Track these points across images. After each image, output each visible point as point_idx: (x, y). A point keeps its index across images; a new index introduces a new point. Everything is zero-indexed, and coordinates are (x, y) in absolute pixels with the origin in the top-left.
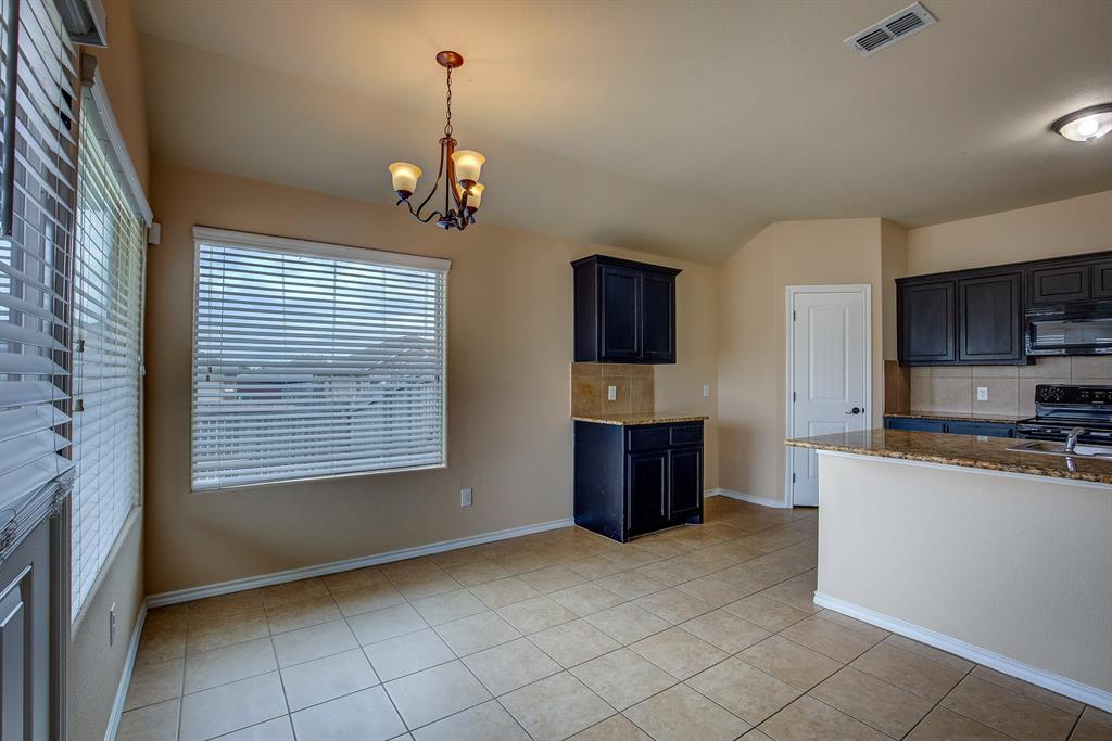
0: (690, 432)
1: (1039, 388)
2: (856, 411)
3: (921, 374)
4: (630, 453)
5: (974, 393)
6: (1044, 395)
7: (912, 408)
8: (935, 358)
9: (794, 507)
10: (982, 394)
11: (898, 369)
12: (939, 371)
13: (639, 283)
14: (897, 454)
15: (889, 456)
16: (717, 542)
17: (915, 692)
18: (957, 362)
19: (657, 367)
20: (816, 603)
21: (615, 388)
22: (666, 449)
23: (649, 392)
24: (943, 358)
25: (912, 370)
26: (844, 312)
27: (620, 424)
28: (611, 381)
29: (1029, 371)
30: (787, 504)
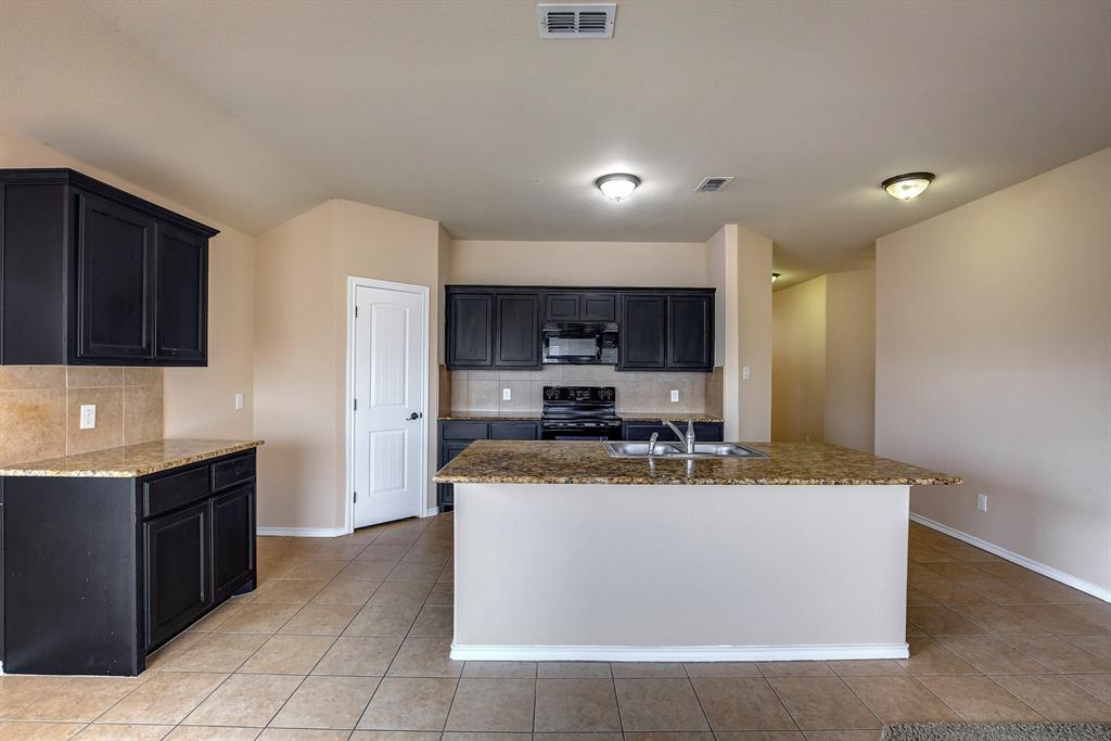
0: (238, 467)
1: (545, 389)
2: (414, 416)
3: (462, 376)
4: (147, 520)
5: (500, 394)
6: (553, 396)
7: (453, 409)
8: (476, 363)
9: (355, 530)
10: (507, 394)
11: (445, 372)
12: (475, 374)
13: (151, 235)
14: (562, 479)
15: (555, 482)
16: (290, 612)
17: (601, 729)
18: (492, 367)
19: (169, 372)
20: (454, 659)
21: (93, 408)
22: (206, 499)
23: (157, 410)
24: (483, 363)
25: (454, 373)
26: (405, 312)
27: (130, 475)
28: (84, 396)
29: (536, 375)
30: (347, 529)
